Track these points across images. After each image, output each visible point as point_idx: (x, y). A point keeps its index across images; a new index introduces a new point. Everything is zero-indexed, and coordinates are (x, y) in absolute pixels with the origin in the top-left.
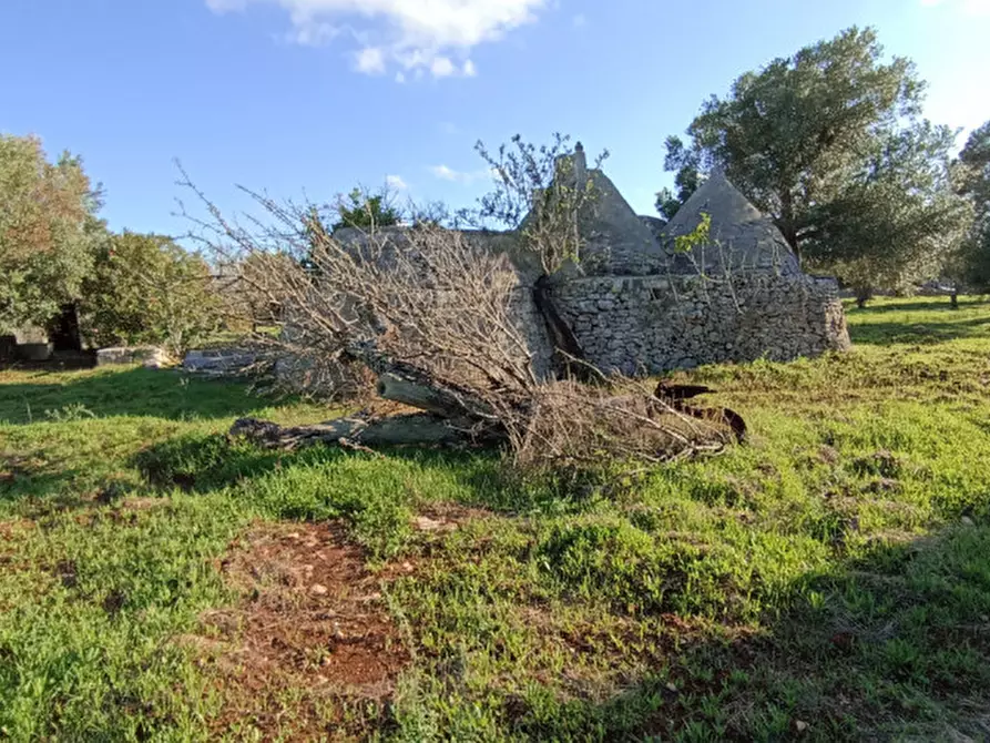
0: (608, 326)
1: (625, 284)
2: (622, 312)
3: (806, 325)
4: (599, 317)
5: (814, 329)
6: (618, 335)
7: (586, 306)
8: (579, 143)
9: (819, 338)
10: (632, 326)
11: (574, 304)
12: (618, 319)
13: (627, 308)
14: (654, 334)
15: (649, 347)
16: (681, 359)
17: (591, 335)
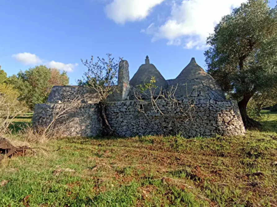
0: (122, 117)
1: (131, 103)
2: (127, 113)
3: (208, 122)
4: (119, 114)
5: (212, 124)
6: (125, 121)
7: (116, 110)
8: (147, 56)
9: (215, 128)
10: (131, 118)
11: (113, 109)
12: (126, 115)
13: (130, 112)
14: (139, 122)
15: (137, 126)
16: (150, 132)
17: (116, 120)
